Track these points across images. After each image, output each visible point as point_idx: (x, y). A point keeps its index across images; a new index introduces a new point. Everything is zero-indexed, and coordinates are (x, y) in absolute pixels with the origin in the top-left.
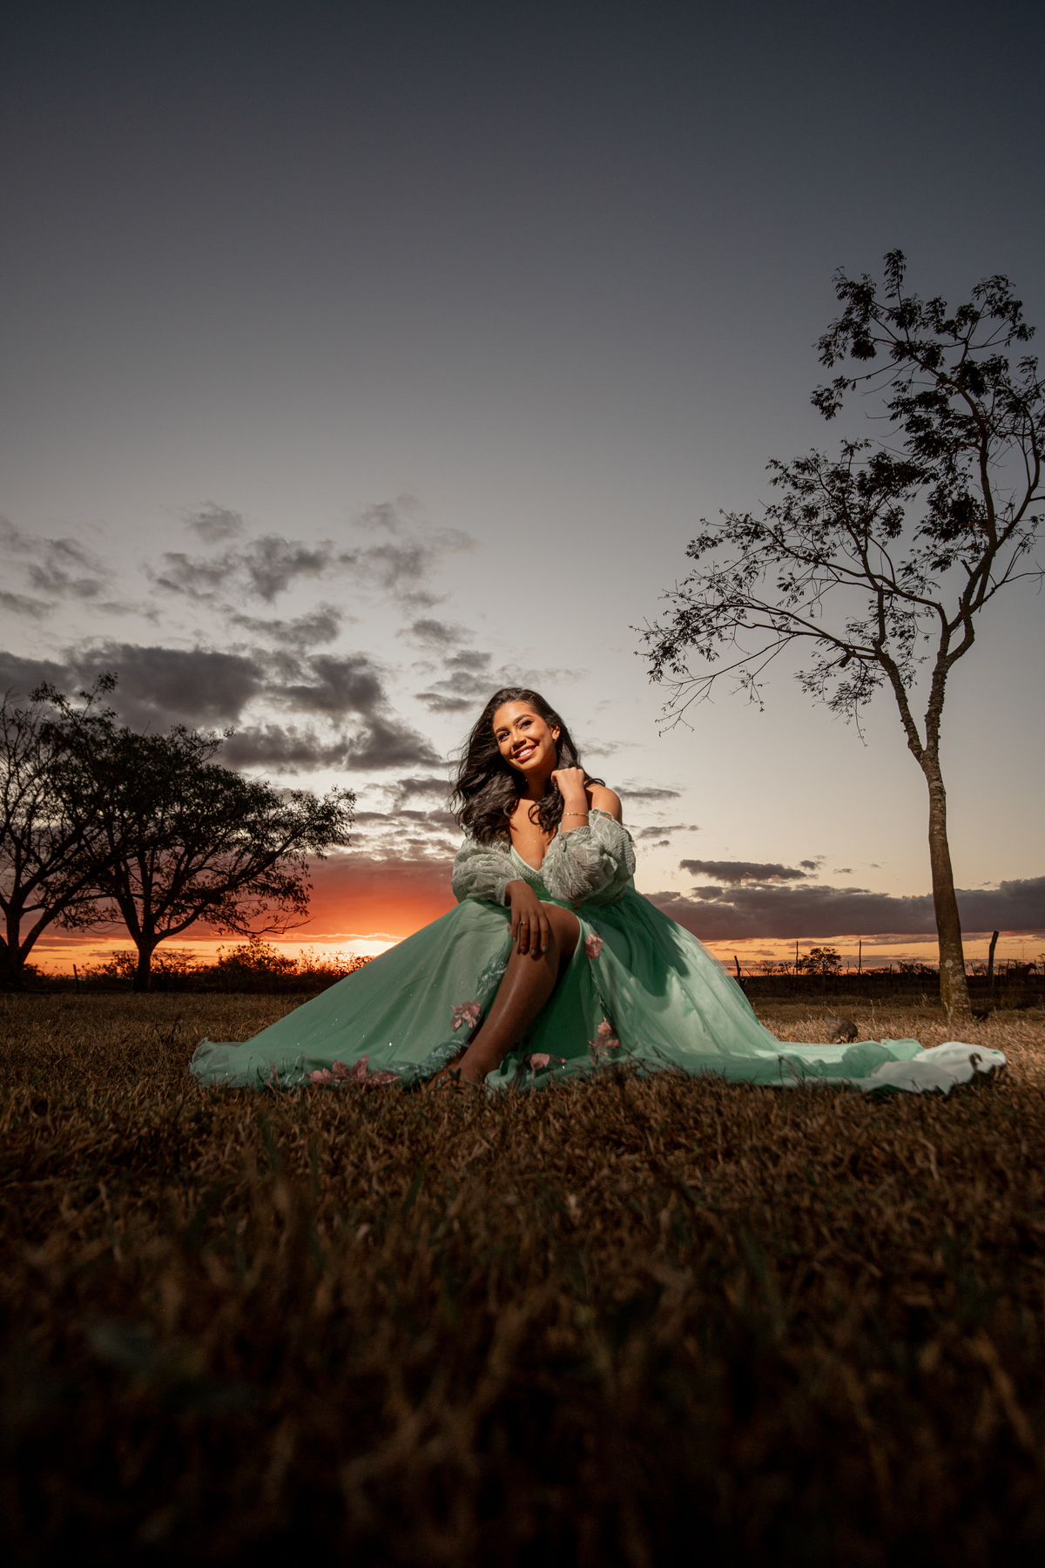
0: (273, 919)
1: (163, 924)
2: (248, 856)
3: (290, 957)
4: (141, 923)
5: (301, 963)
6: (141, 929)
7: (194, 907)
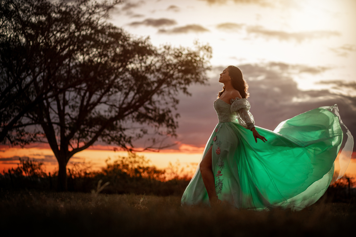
0: (151, 141)
1: (74, 144)
2: (132, 94)
3: (159, 167)
4: (59, 143)
5: (169, 171)
6: (59, 148)
7: (95, 132)
